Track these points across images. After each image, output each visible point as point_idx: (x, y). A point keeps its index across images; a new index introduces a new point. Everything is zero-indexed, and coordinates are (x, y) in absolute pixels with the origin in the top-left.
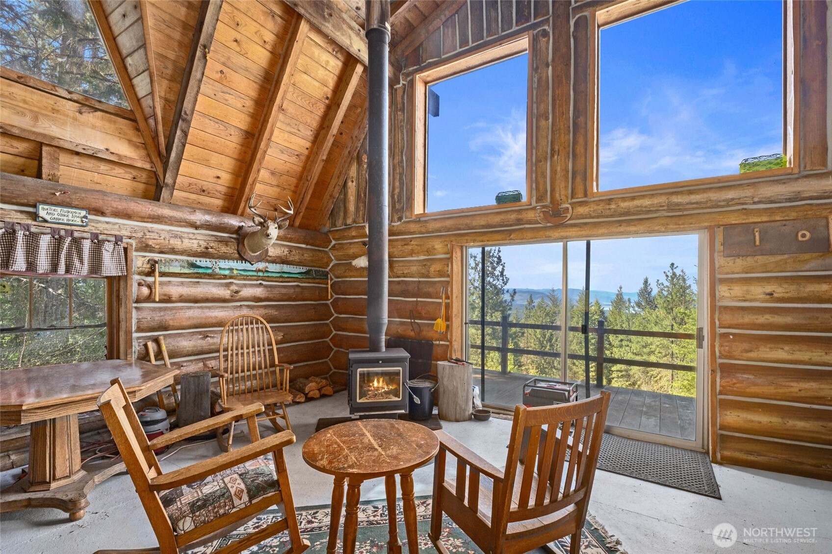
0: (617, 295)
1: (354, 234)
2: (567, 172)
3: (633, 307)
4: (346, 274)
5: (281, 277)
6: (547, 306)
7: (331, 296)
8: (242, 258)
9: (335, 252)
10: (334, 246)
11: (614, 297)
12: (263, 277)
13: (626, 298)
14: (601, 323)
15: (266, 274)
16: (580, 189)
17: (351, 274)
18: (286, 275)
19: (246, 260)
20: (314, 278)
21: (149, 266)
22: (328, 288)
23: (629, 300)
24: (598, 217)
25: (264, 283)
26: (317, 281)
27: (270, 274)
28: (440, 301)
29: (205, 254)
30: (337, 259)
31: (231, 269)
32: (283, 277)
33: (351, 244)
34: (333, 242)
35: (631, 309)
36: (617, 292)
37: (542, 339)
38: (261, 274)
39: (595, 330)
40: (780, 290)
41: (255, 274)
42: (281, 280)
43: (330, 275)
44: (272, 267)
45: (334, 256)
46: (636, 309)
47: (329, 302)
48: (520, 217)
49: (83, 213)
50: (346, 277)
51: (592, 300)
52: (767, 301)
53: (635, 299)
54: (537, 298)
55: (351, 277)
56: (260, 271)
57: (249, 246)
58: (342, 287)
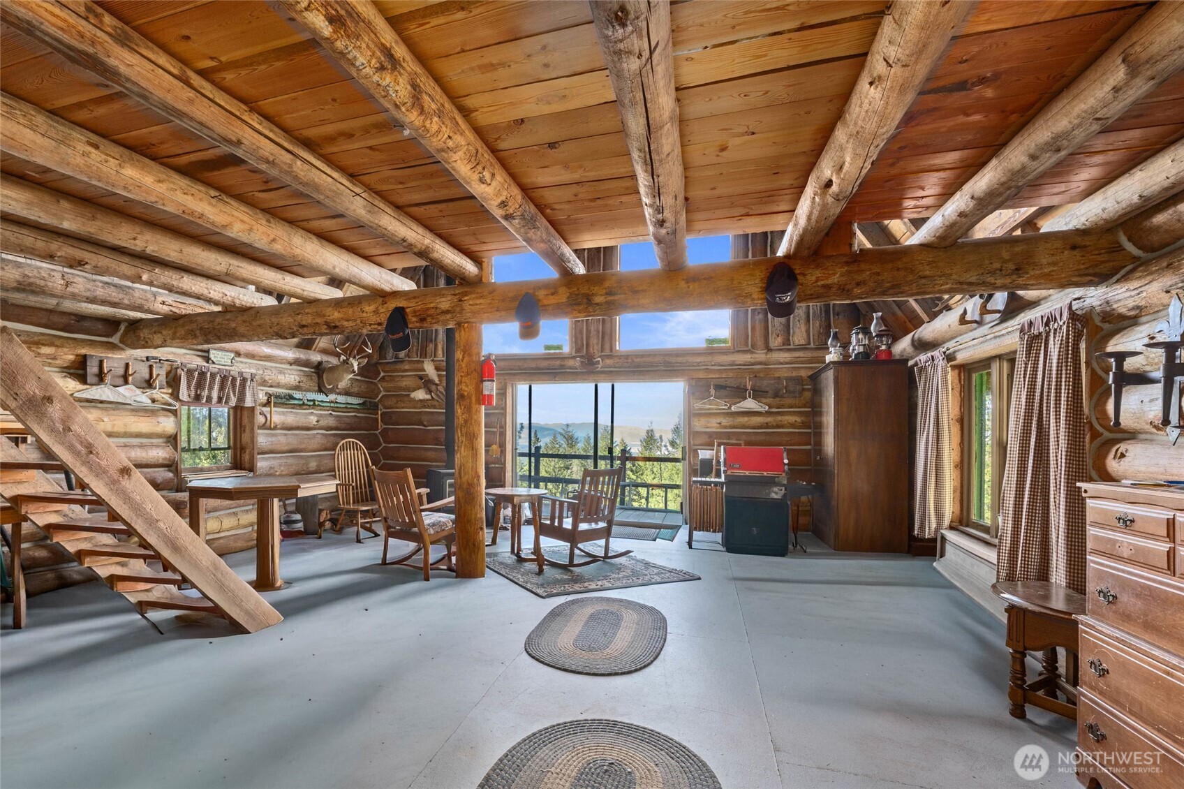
0: (648, 432)
1: (407, 367)
2: (598, 332)
3: (665, 446)
4: (398, 405)
5: (346, 408)
6: (560, 446)
7: (381, 426)
8: (321, 390)
9: (385, 384)
10: (383, 378)
11: (644, 435)
12: (334, 407)
13: (657, 436)
14: (624, 451)
15: (336, 405)
16: (607, 346)
17: (403, 405)
18: (349, 406)
19: (323, 392)
20: (369, 409)
21: (266, 398)
22: (377, 419)
23: (661, 437)
24: (620, 367)
25: (333, 413)
26: (370, 411)
27: (339, 405)
28: (495, 430)
29: (297, 388)
30: (386, 391)
31: (314, 401)
32: (348, 408)
33: (403, 376)
34: (382, 374)
35: (663, 449)
36: (648, 428)
37: (554, 491)
38: (332, 405)
39: (619, 458)
40: (724, 421)
41: (329, 404)
42: (345, 410)
43: (380, 406)
44: (341, 399)
45: (383, 388)
46: (670, 448)
47: (377, 432)
48: (563, 363)
49: (232, 355)
50: (397, 408)
51: (617, 439)
52: (717, 428)
53: (668, 436)
54: (545, 436)
55: (403, 408)
56: (332, 402)
57: (328, 380)
58: (393, 418)
